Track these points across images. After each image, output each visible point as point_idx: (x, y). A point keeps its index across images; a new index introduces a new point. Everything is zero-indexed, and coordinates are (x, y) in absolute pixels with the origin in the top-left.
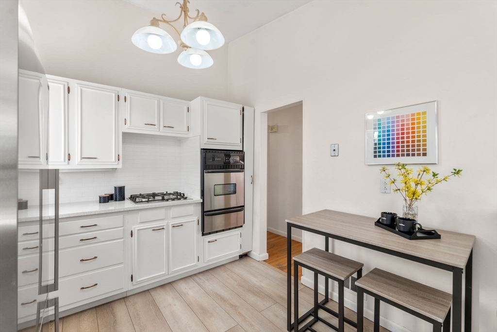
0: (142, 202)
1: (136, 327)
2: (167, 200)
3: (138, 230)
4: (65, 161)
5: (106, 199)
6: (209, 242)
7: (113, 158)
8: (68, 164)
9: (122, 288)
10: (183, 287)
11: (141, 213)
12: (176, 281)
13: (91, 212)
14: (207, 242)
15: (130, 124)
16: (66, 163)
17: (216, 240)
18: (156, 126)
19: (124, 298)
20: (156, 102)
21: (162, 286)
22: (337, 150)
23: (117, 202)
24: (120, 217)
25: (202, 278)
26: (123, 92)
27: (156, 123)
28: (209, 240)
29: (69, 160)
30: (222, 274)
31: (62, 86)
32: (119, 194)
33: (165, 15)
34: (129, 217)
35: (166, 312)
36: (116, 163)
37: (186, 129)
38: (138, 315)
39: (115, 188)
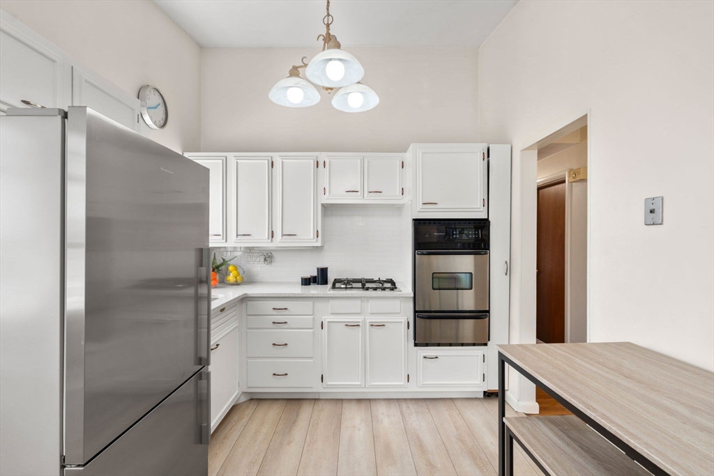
0: (341, 288)
1: (308, 437)
2: (367, 289)
3: (329, 322)
4: (268, 238)
5: (307, 282)
6: (425, 357)
7: (312, 235)
8: (272, 241)
9: (312, 387)
10: (381, 410)
11: (332, 302)
12: (378, 399)
13: (281, 294)
14: (422, 357)
15: (329, 193)
16: (270, 240)
17: (437, 357)
18: (359, 193)
19: (315, 399)
20: (359, 161)
21: (359, 400)
22: (658, 211)
23: (319, 286)
24: (310, 303)
25: (411, 407)
26: (323, 156)
27: (359, 190)
28: (426, 354)
29: (272, 237)
30: (444, 412)
31: (266, 162)
32: (321, 277)
33: (305, 57)
34: (320, 305)
35: (345, 434)
36: (315, 240)
37: (399, 192)
38: (317, 424)
39: (318, 269)
